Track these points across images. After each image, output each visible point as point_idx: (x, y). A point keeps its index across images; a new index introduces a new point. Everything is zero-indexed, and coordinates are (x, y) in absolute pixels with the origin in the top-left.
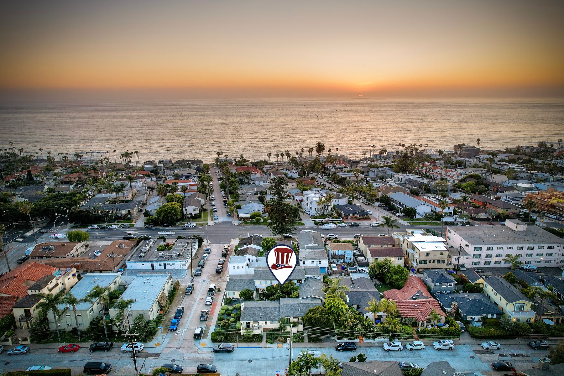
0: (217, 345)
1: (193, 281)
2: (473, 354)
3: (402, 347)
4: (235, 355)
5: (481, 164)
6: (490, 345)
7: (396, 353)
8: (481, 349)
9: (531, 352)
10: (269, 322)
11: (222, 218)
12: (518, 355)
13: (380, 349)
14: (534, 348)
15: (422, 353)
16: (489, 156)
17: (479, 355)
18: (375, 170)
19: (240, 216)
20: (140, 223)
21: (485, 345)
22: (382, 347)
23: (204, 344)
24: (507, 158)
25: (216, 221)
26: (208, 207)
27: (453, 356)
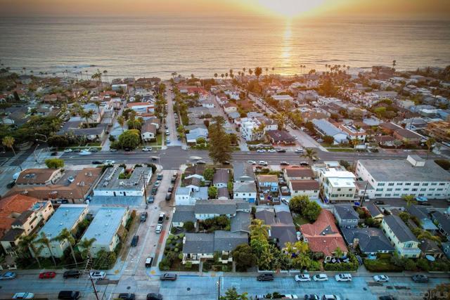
0: (163, 273)
1: (147, 208)
2: (365, 286)
3: (310, 279)
4: (177, 283)
5: (394, 87)
6: (381, 278)
7: (305, 284)
8: (373, 281)
9: (413, 284)
10: (205, 253)
11: (174, 142)
12: (402, 288)
13: (292, 280)
14: (416, 282)
15: (325, 284)
16: (402, 79)
17: (370, 287)
18: (304, 93)
19: (188, 141)
20: (106, 147)
21: (377, 278)
22: (294, 277)
23: (153, 272)
24: (416, 81)
25: (168, 145)
26: (162, 130)
27: (350, 287)
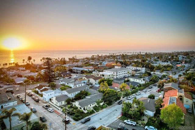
10: (91, 105)
21: (144, 90)
23: (74, 124)
